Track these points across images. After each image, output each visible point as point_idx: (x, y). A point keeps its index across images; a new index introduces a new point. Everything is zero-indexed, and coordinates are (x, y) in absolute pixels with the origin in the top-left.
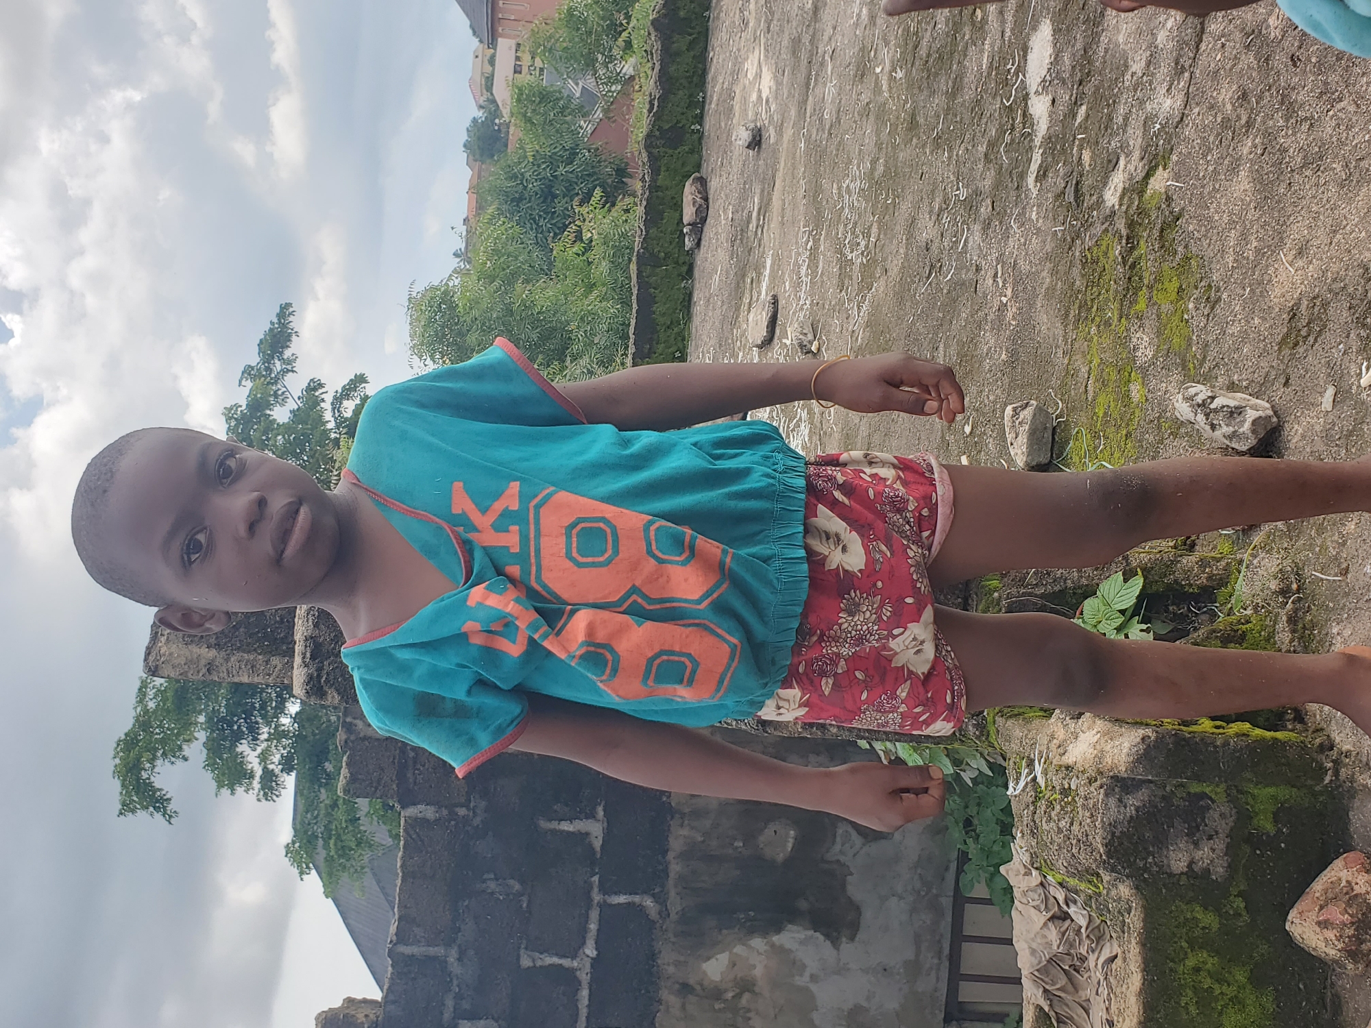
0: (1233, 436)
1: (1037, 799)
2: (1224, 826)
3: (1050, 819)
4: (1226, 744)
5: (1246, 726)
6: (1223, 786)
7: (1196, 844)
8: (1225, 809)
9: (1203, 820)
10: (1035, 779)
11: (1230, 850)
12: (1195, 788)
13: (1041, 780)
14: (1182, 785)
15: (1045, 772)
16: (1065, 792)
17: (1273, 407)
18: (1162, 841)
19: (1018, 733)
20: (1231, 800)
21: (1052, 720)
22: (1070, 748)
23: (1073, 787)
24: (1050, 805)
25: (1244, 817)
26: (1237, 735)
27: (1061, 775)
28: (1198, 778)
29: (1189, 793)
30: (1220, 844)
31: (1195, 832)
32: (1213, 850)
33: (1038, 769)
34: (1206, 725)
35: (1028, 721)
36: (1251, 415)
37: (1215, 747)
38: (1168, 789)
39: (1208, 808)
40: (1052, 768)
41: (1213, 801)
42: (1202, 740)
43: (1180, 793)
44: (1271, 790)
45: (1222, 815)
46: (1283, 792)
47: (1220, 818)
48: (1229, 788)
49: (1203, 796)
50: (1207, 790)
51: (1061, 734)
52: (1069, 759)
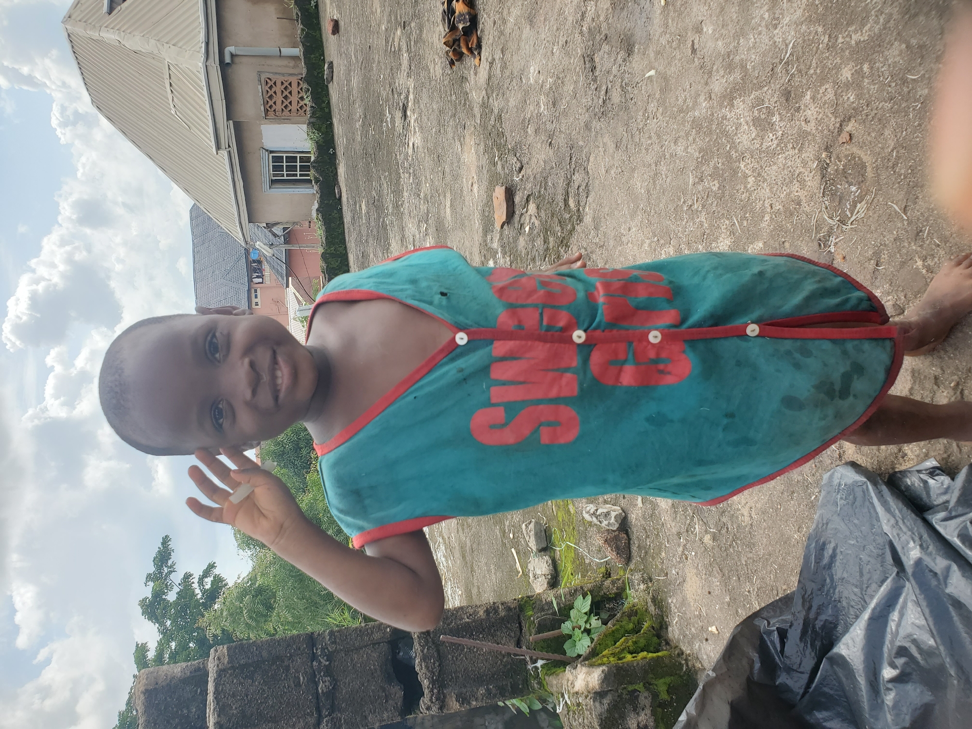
0: (609, 524)
1: (569, 711)
2: (647, 702)
3: (575, 720)
4: (638, 664)
5: (645, 653)
6: (641, 684)
7: (638, 714)
8: (646, 694)
9: (638, 701)
10: (566, 702)
11: (654, 713)
12: (630, 688)
13: (569, 702)
14: (625, 688)
15: (569, 698)
16: (579, 704)
17: (622, 508)
18: (623, 717)
19: (555, 682)
20: (647, 689)
21: (567, 672)
22: (575, 684)
23: (581, 701)
24: (574, 713)
25: (655, 695)
26: (642, 659)
27: (575, 697)
28: (631, 683)
29: (629, 691)
30: (648, 711)
31: (636, 710)
32: (646, 715)
33: (566, 697)
34: (629, 657)
35: (557, 675)
36: (613, 514)
37: (634, 667)
38: (619, 692)
39: (639, 695)
40: (571, 696)
41: (640, 692)
42: (628, 665)
43: (625, 692)
44: (662, 681)
45: (646, 698)
46: (668, 680)
47: (645, 699)
48: (644, 684)
49: (635, 690)
50: (636, 688)
51: (571, 678)
52: (576, 689)
